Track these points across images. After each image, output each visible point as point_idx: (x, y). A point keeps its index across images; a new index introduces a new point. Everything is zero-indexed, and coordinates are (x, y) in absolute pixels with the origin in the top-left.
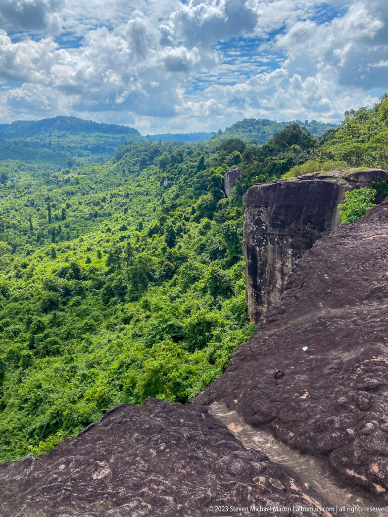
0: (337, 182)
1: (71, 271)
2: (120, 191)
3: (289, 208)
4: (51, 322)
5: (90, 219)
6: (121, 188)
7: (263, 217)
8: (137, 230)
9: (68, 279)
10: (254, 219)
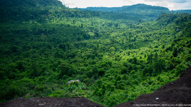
1: (133, 61)
2: (157, 32)
4: (123, 78)
5: (144, 42)
8: (162, 48)
9: (132, 63)
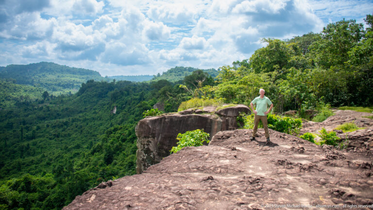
0: (211, 117)
1: (23, 184)
2: (80, 117)
3: (172, 139)
5: (54, 139)
6: (81, 115)
7: (152, 147)
8: (88, 148)
10: (144, 148)
